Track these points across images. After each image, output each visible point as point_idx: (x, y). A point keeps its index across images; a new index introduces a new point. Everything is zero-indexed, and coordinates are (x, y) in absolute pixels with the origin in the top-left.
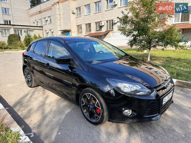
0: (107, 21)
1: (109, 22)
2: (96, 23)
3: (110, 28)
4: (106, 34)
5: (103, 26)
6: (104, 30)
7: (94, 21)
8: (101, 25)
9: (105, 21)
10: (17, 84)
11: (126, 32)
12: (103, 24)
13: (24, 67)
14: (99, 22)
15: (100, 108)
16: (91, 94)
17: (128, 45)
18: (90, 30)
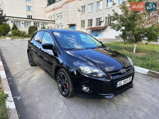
0: (106, 18)
1: (107, 18)
2: (97, 19)
3: (108, 23)
4: (104, 29)
5: (103, 21)
6: (103, 25)
7: (95, 17)
8: (100, 21)
9: (105, 18)
10: (23, 63)
11: (115, 28)
12: (102, 20)
13: (28, 50)
14: (99, 18)
15: (68, 84)
16: (63, 73)
17: (116, 38)
18: (91, 25)
